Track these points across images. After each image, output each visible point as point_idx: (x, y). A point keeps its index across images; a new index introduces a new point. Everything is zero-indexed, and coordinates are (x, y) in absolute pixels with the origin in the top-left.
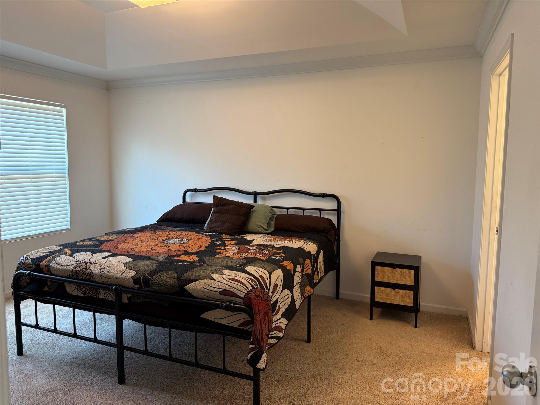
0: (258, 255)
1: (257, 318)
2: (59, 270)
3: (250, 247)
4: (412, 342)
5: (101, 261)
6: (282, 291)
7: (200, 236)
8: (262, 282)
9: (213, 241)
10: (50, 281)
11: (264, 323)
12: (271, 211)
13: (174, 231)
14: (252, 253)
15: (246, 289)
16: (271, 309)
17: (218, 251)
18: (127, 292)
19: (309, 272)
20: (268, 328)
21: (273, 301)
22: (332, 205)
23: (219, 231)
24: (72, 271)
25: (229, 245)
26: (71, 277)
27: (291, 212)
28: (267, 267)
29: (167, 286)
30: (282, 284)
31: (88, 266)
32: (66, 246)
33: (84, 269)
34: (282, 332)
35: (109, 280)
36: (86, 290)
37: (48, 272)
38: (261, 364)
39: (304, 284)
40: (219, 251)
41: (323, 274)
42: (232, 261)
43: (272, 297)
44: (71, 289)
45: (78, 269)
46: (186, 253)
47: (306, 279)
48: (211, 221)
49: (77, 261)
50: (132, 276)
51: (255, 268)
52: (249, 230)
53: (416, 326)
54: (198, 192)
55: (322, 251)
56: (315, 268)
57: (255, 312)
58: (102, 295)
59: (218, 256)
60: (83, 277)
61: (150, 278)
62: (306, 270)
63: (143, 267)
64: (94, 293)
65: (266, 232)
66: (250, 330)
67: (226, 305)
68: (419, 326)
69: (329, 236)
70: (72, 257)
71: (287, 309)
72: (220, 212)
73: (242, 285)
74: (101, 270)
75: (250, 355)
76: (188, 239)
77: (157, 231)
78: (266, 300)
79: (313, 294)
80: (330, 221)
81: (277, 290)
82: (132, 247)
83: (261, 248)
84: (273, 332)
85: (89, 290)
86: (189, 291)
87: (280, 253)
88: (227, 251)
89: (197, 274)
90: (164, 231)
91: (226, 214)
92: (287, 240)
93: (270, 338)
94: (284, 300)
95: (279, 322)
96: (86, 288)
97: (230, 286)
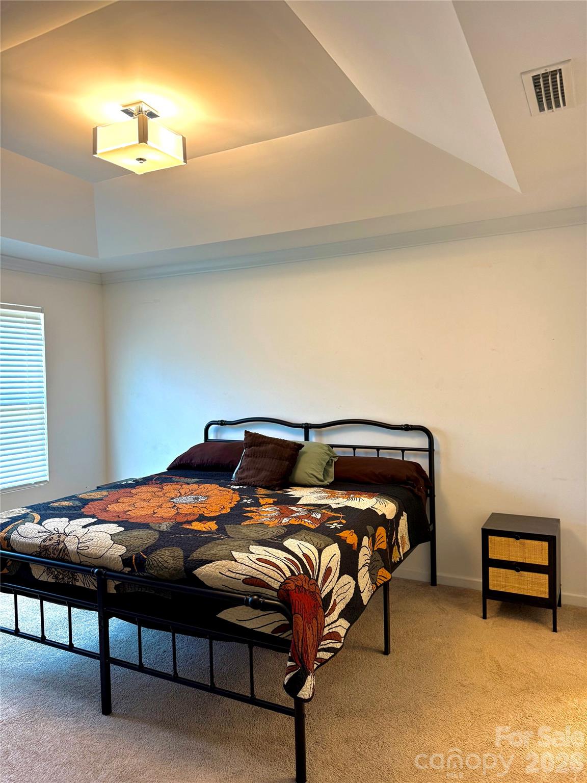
0: (306, 520)
1: (299, 620)
2: (22, 544)
3: (295, 509)
4: (548, 656)
5: (80, 531)
6: (339, 578)
7: (224, 491)
8: (306, 564)
9: (242, 499)
10: (11, 560)
11: (311, 628)
12: (328, 452)
13: (188, 484)
14: (297, 517)
15: (283, 575)
16: (321, 607)
17: (248, 514)
18: (114, 578)
19: (384, 546)
20: (318, 635)
21: (325, 594)
22: (420, 441)
23: (253, 484)
24: (40, 547)
25: (264, 505)
26: (39, 555)
27: (360, 453)
28: (316, 540)
29: (169, 569)
30: (339, 567)
31: (61, 539)
32: (34, 508)
33: (55, 544)
34: (340, 642)
35: (89, 560)
36: (59, 574)
37: (8, 546)
38: (305, 692)
39: (375, 565)
40: (249, 515)
41: (408, 549)
42: (266, 530)
43: (322, 588)
44: (39, 573)
45: (48, 543)
46: (202, 518)
47: (378, 557)
48: (242, 468)
49: (47, 531)
50: (120, 554)
51: (298, 542)
52: (296, 481)
53: (555, 630)
54: (225, 424)
55: (404, 513)
56: (393, 540)
57: (295, 611)
58: (80, 580)
59: (247, 523)
60: (55, 554)
61: (146, 557)
62: (378, 544)
63: (137, 541)
64: (68, 579)
65: (321, 483)
66: (290, 638)
67: (253, 601)
68: (560, 629)
69: (416, 490)
70: (41, 525)
71: (347, 605)
72: (254, 456)
73: (276, 570)
74: (79, 546)
75: (288, 677)
76: (206, 496)
77: (165, 484)
78: (312, 592)
79: (390, 580)
80: (417, 466)
81: (331, 577)
82: (127, 508)
83: (312, 510)
84: (326, 642)
85: (62, 574)
86: (199, 577)
87: (338, 518)
88: (260, 515)
89: (212, 552)
90: (175, 483)
91: (262, 457)
92: (351, 496)
93: (320, 651)
94: (343, 592)
95: (335, 626)
96: (58, 570)
97: (258, 571)
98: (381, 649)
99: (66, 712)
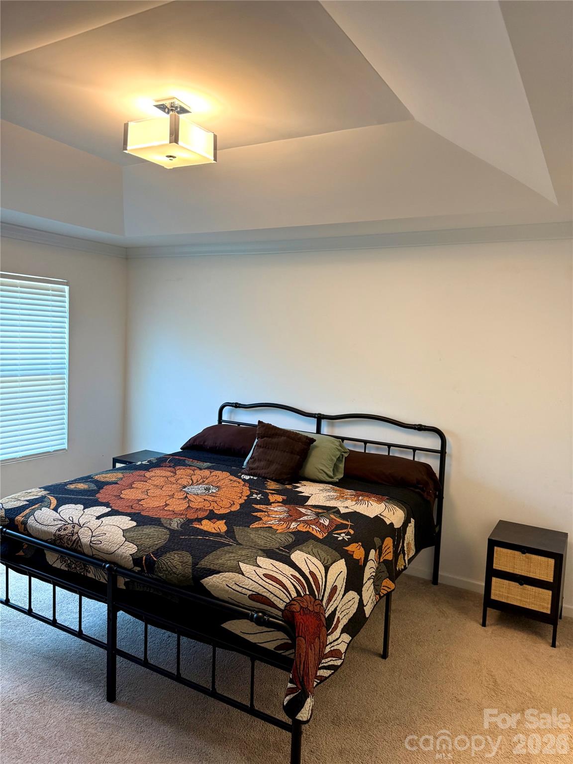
0: (314, 527)
1: (302, 642)
2: (38, 530)
3: (303, 510)
4: (546, 674)
5: (95, 523)
6: (343, 595)
7: (234, 481)
8: (313, 583)
9: (252, 494)
10: (27, 544)
11: (313, 648)
12: (340, 448)
13: (201, 469)
14: (305, 522)
15: (288, 595)
16: (324, 626)
17: (256, 514)
18: (124, 575)
19: (390, 557)
20: (319, 653)
21: (329, 613)
22: (433, 443)
23: (263, 475)
24: (54, 535)
25: (273, 503)
26: (53, 542)
27: (372, 450)
28: (323, 555)
29: (178, 575)
30: (344, 584)
31: (75, 530)
32: (53, 489)
33: (70, 534)
34: (341, 659)
35: (101, 555)
36: (72, 563)
37: (24, 531)
38: (304, 714)
39: (380, 576)
40: (258, 514)
41: (414, 554)
42: (274, 537)
43: (327, 607)
44: (52, 559)
45: (62, 533)
46: (212, 516)
47: (384, 568)
48: (253, 458)
49: (62, 519)
50: (131, 553)
51: (306, 555)
52: (306, 476)
53: (554, 645)
54: (239, 407)
55: (412, 520)
56: (400, 548)
57: (299, 634)
58: (91, 572)
59: (255, 525)
60: (68, 544)
61: (155, 559)
62: (384, 555)
63: (148, 540)
64: (80, 569)
65: (330, 480)
66: (292, 656)
67: (258, 617)
68: (559, 645)
69: (425, 495)
70: (57, 512)
71: (350, 620)
72: (266, 447)
73: (283, 589)
74: (92, 539)
75: (288, 698)
76: (217, 487)
77: (178, 467)
78: (317, 613)
79: (393, 590)
80: (427, 467)
81: (336, 595)
82: (141, 496)
83: (320, 513)
84: (327, 660)
85: (75, 564)
86: (207, 587)
87: (345, 526)
88: (269, 516)
89: (220, 561)
90: (188, 467)
91: (273, 449)
92: (360, 498)
93: (320, 669)
94: (347, 608)
95: (337, 643)
96: (71, 560)
97: (265, 588)
98: (379, 652)
99: (73, 696)
